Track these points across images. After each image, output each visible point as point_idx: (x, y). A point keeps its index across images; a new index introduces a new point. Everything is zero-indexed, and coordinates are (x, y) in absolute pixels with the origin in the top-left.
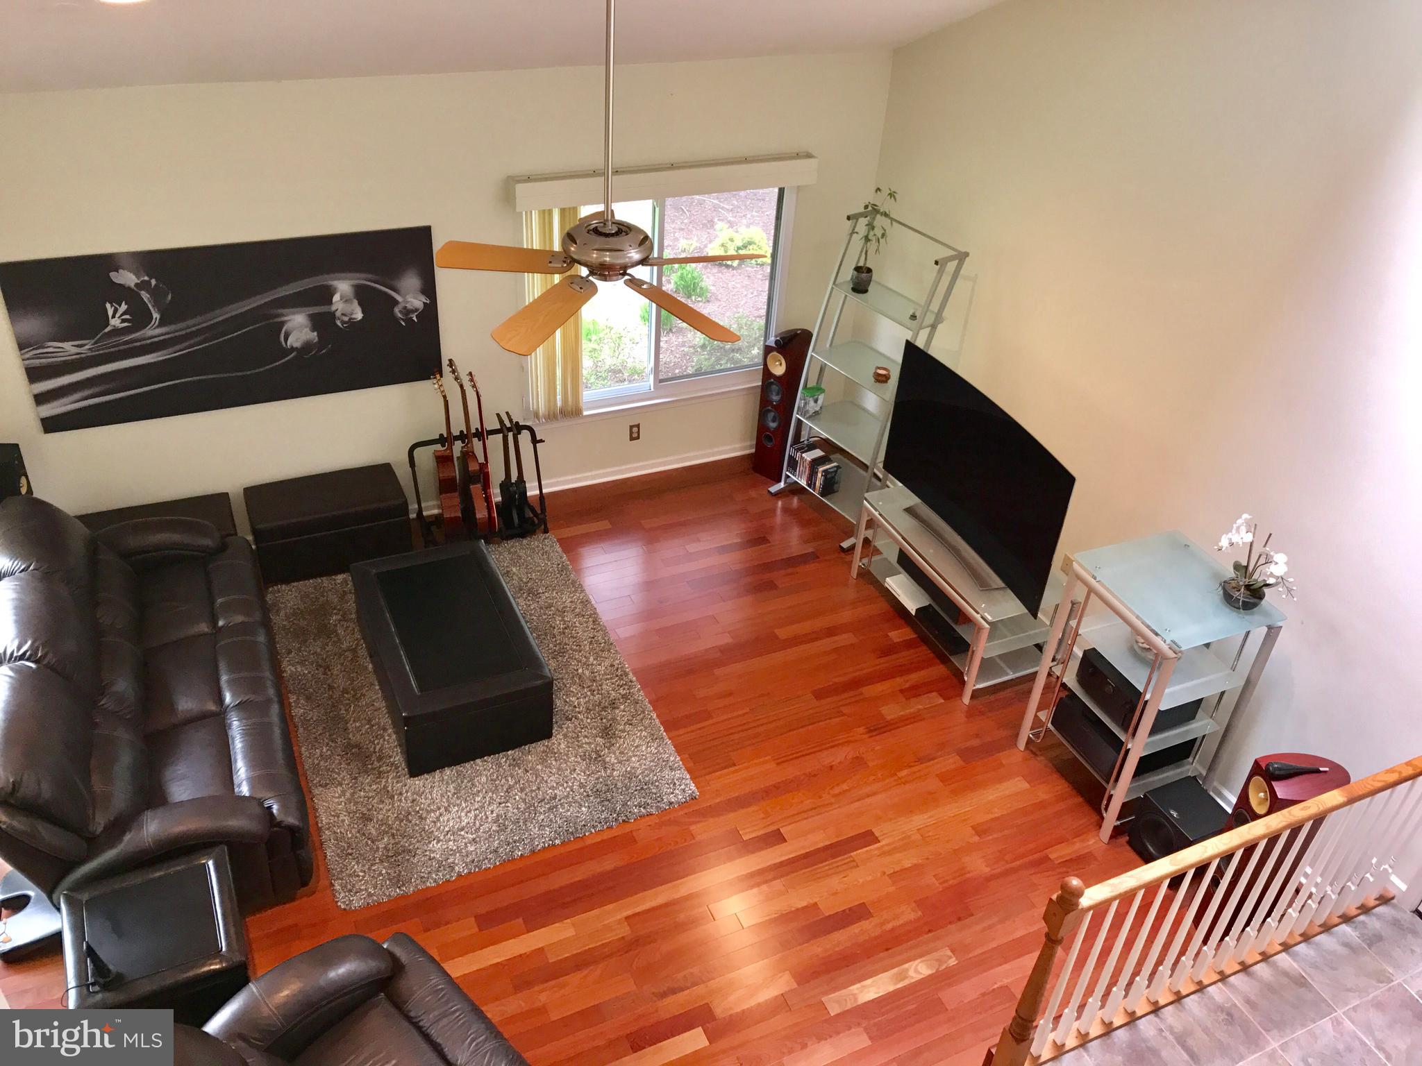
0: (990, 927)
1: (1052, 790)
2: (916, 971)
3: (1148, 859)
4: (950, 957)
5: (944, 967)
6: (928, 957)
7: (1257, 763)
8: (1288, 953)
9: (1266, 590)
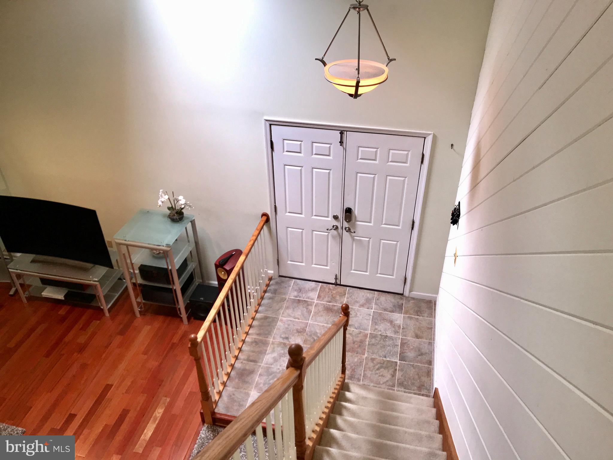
0: (172, 379)
1: (158, 322)
2: (159, 413)
3: (204, 319)
4: (166, 399)
5: (166, 404)
6: (160, 405)
7: (216, 265)
8: (258, 313)
9: (183, 211)
